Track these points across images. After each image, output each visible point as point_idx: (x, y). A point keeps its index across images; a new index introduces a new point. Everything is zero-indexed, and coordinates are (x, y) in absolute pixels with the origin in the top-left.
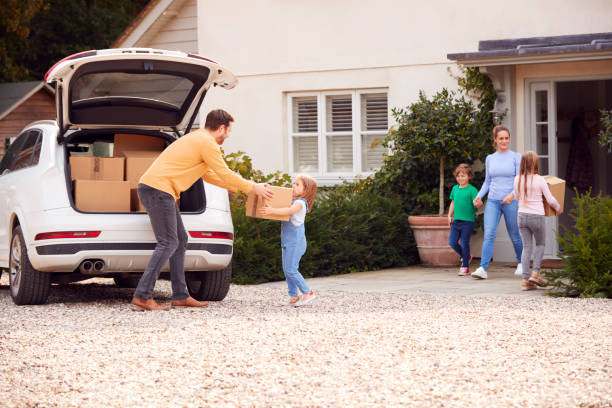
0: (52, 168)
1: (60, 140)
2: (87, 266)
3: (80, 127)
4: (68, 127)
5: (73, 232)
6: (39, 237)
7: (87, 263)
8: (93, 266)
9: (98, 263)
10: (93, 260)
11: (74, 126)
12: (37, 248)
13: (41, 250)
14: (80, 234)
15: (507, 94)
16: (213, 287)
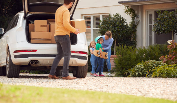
0: (20, 27)
1: (25, 17)
2: (32, 63)
3: (33, 13)
4: (28, 13)
5: (27, 50)
6: (15, 52)
7: (32, 61)
8: (34, 63)
9: (36, 62)
10: (34, 61)
11: (30, 13)
12: (14, 56)
13: (16, 57)
14: (30, 51)
15: (140, 15)
16: (81, 72)
